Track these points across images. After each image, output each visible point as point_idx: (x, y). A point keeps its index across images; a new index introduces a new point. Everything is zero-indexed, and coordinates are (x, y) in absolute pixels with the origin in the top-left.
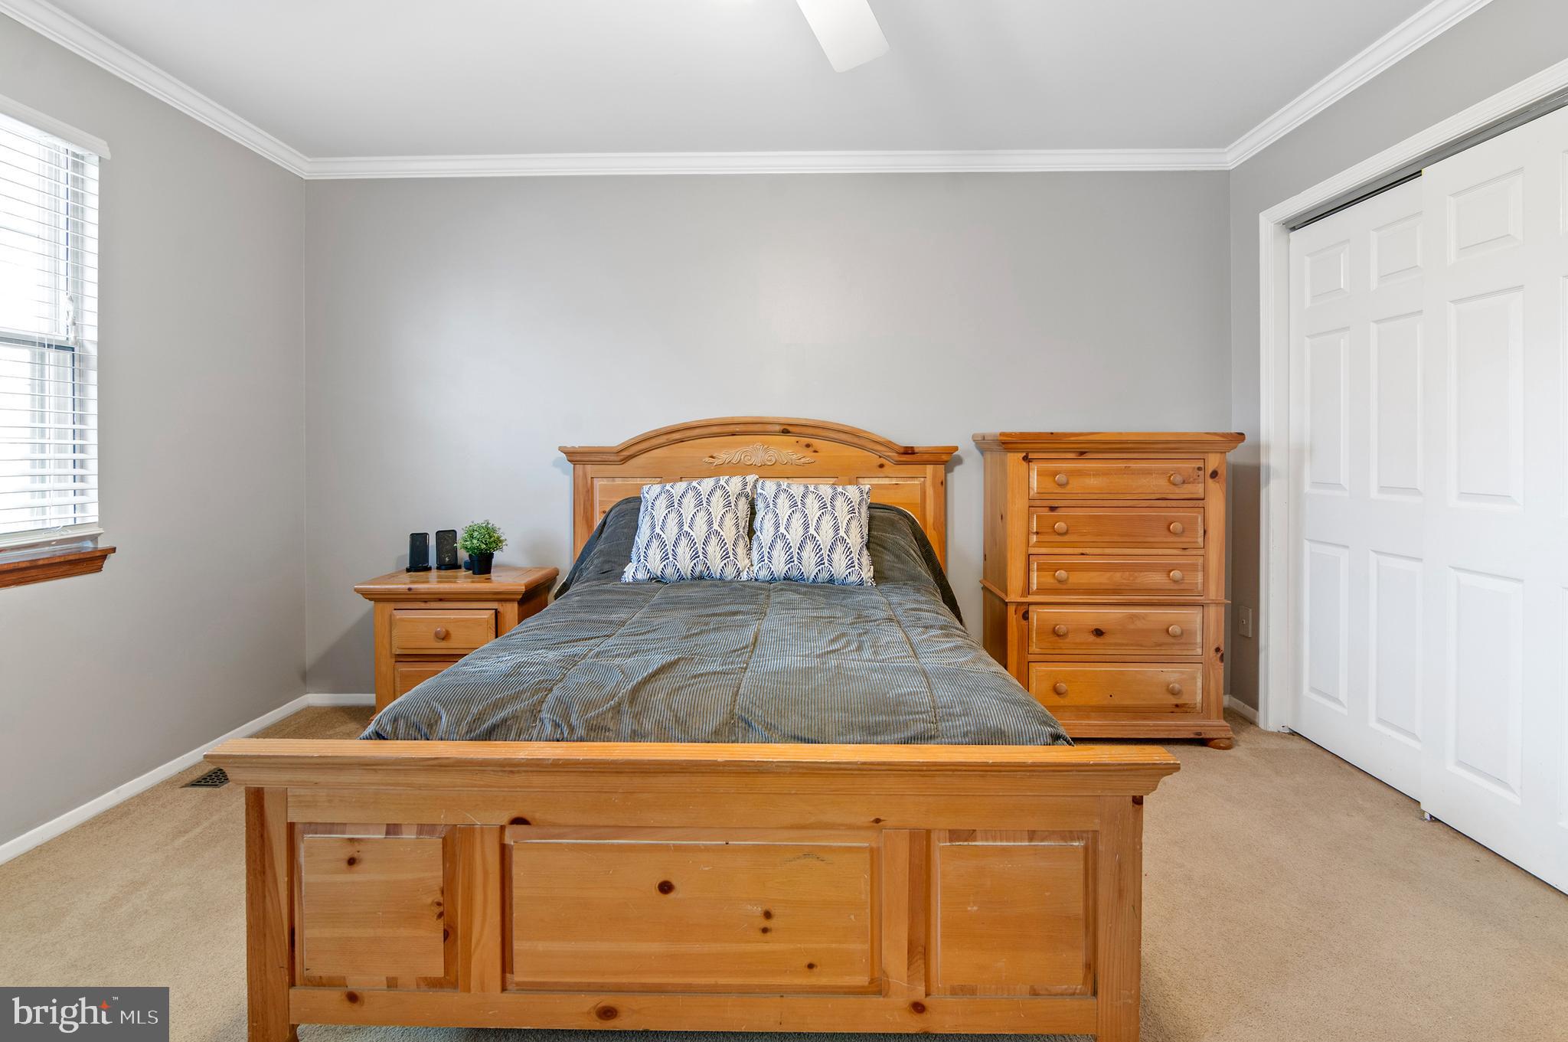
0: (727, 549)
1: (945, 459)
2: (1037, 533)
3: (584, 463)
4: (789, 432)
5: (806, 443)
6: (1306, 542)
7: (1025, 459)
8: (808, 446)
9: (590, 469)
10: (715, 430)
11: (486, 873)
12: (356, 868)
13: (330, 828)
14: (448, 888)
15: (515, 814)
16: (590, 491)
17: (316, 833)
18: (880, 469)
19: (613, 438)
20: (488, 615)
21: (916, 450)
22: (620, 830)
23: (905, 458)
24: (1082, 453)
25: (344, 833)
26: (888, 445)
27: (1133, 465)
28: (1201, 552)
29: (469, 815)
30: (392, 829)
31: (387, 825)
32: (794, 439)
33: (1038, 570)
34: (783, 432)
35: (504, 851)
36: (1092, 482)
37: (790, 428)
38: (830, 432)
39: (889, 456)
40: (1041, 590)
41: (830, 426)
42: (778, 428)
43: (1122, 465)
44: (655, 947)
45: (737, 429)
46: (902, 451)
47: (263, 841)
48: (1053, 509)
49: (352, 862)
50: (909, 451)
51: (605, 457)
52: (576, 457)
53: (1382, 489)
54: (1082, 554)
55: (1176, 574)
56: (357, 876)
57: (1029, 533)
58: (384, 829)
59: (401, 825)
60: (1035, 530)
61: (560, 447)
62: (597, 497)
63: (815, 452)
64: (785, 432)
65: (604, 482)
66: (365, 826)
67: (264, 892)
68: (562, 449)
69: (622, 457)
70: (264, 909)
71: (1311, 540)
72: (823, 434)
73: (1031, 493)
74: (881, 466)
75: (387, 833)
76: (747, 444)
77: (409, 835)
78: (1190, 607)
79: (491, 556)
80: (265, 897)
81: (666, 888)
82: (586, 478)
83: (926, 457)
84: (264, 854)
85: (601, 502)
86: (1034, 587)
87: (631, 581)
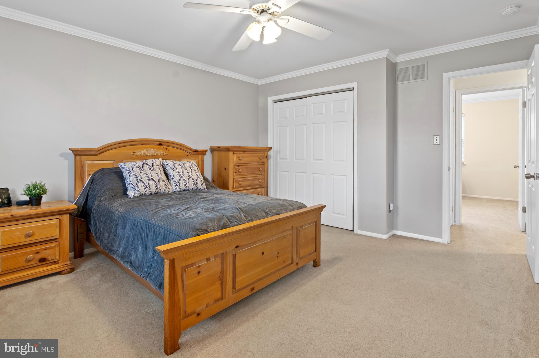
0: (156, 183)
1: (203, 153)
2: (235, 173)
3: (80, 155)
4: (161, 144)
5: (166, 148)
6: (278, 172)
7: (233, 153)
8: (166, 149)
9: (83, 158)
10: (136, 143)
11: (230, 263)
12: (201, 274)
13: (192, 265)
14: (222, 272)
15: (236, 246)
16: (83, 167)
17: (188, 268)
18: (188, 156)
19: (95, 145)
20: (56, 222)
21: (198, 151)
22: (255, 243)
23: (195, 153)
24: (244, 152)
25: (196, 265)
26: (190, 149)
27: (254, 155)
28: (264, 175)
29: (227, 249)
30: (208, 260)
31: (207, 259)
32: (162, 147)
33: (236, 182)
34: (159, 144)
35: (234, 256)
36: (246, 159)
37: (162, 143)
38: (174, 144)
39: (190, 153)
40: (236, 188)
41: (174, 143)
42: (158, 143)
43: (251, 155)
44: (261, 269)
45: (144, 143)
46: (194, 151)
47: (174, 276)
48: (238, 166)
49: (199, 273)
50: (196, 151)
51: (92, 153)
52: (77, 152)
53: (296, 159)
54: (244, 177)
55: (260, 180)
56: (201, 276)
57: (234, 173)
58: (206, 260)
59: (210, 257)
60: (235, 172)
61: (70, 148)
62: (86, 169)
63: (169, 151)
64: (160, 144)
65: (89, 162)
66: (201, 261)
67: (174, 292)
68: (70, 149)
69: (99, 153)
70: (174, 298)
71: (279, 171)
72: (172, 145)
73: (234, 162)
74: (188, 155)
75: (207, 261)
76: (147, 148)
77: (212, 259)
78: (262, 188)
79: (42, 197)
80: (174, 294)
81: (263, 253)
82: (81, 161)
83: (200, 153)
84: (174, 280)
85: (88, 171)
86: (235, 187)
87: (133, 197)
